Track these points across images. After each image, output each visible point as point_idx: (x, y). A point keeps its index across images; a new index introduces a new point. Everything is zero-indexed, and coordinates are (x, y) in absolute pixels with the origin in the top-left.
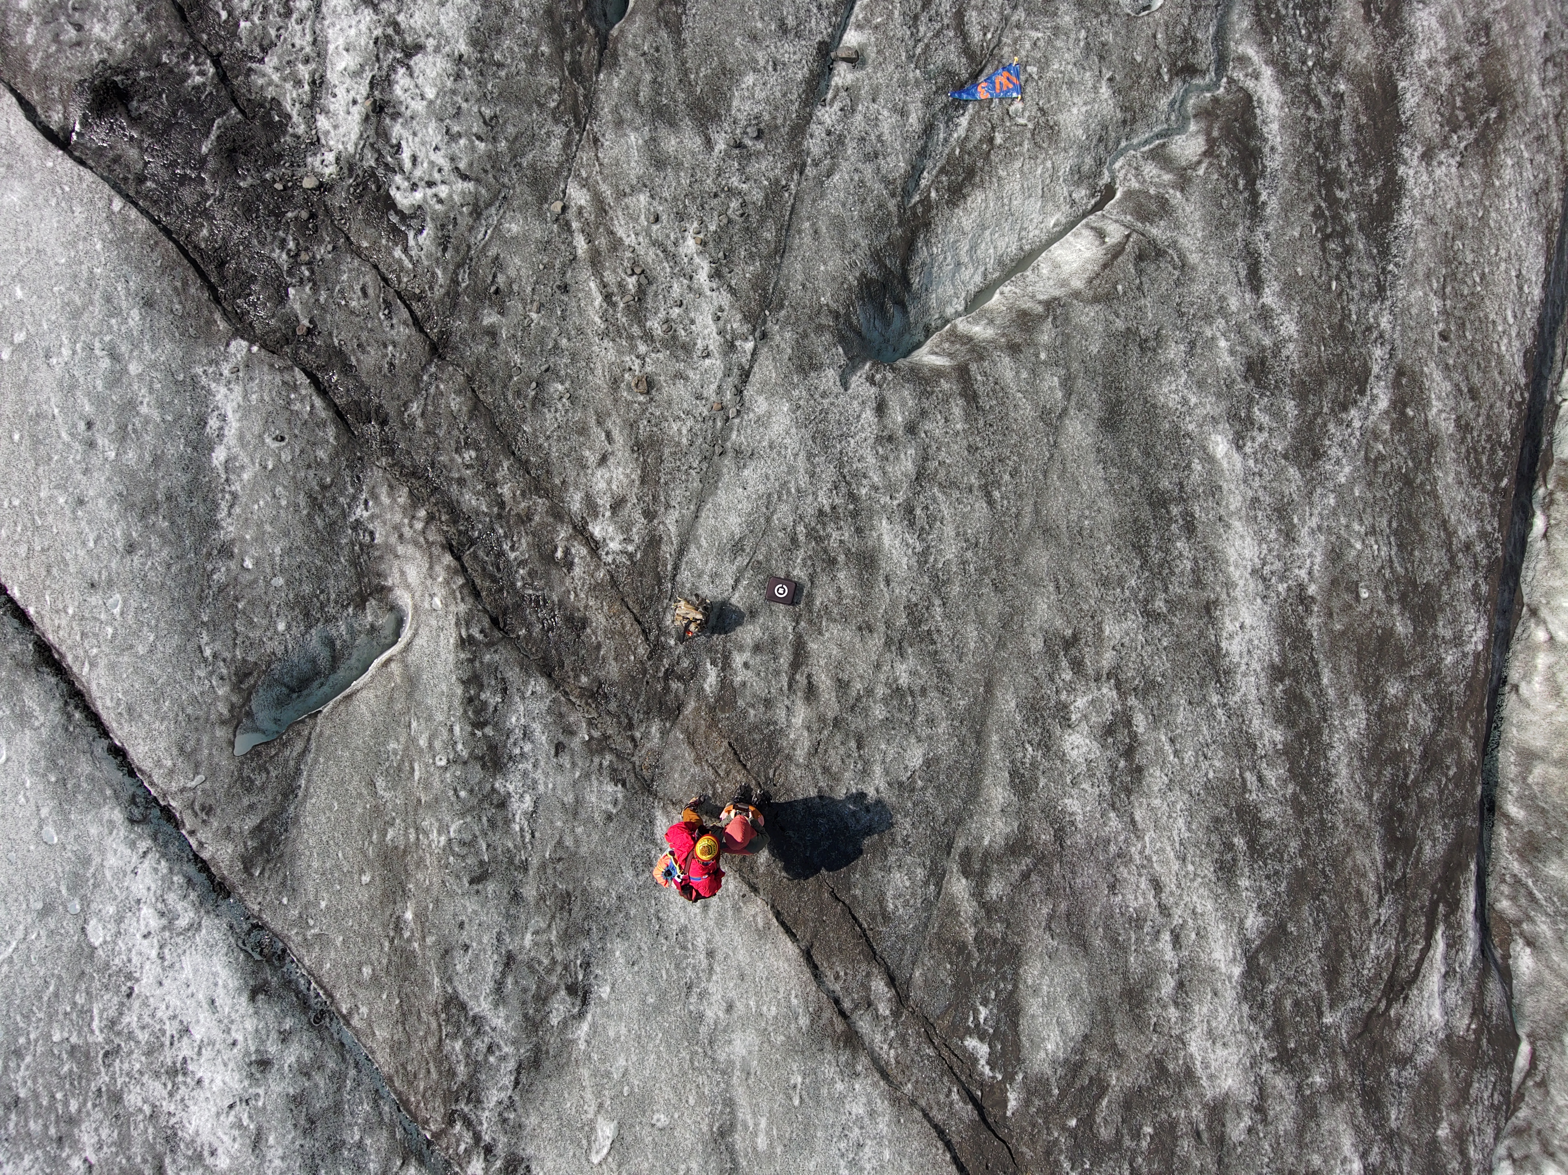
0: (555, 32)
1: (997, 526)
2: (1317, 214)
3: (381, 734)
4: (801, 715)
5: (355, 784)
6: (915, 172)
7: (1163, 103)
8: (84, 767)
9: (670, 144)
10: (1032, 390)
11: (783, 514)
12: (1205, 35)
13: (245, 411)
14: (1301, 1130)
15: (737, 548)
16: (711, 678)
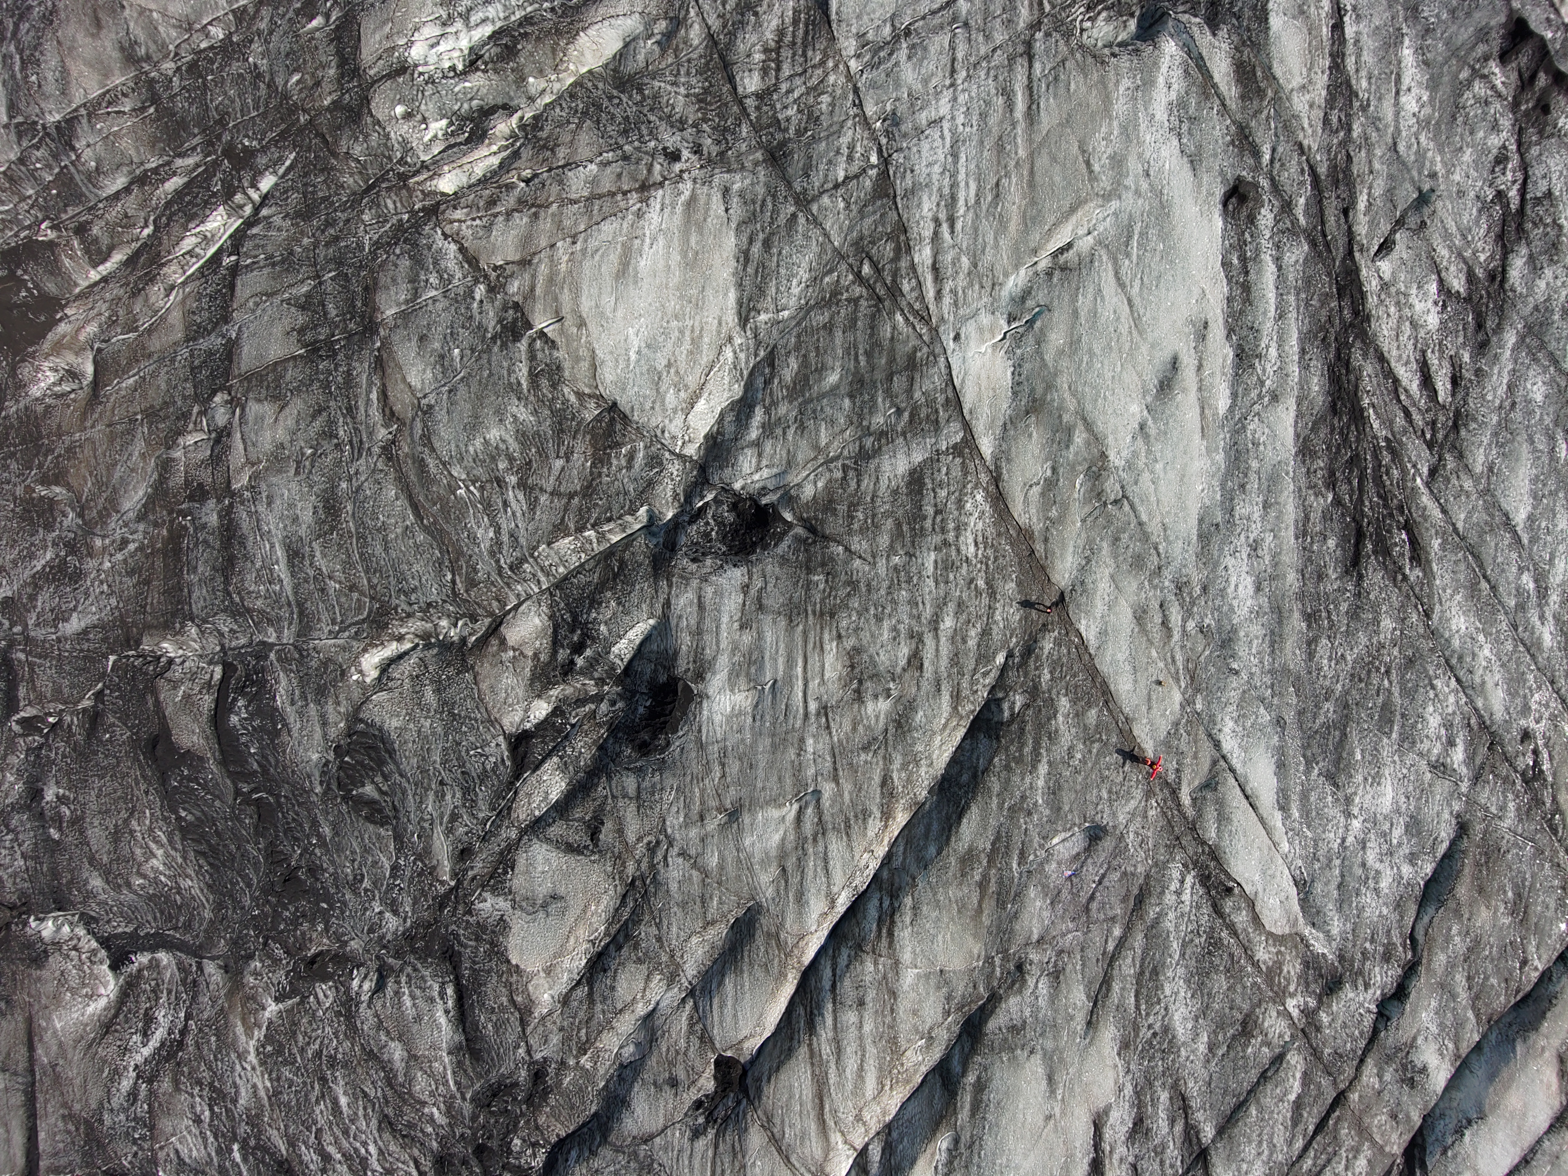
1: (1085, 794)
11: (1123, 801)
14: (1052, 688)
15: (1132, 797)
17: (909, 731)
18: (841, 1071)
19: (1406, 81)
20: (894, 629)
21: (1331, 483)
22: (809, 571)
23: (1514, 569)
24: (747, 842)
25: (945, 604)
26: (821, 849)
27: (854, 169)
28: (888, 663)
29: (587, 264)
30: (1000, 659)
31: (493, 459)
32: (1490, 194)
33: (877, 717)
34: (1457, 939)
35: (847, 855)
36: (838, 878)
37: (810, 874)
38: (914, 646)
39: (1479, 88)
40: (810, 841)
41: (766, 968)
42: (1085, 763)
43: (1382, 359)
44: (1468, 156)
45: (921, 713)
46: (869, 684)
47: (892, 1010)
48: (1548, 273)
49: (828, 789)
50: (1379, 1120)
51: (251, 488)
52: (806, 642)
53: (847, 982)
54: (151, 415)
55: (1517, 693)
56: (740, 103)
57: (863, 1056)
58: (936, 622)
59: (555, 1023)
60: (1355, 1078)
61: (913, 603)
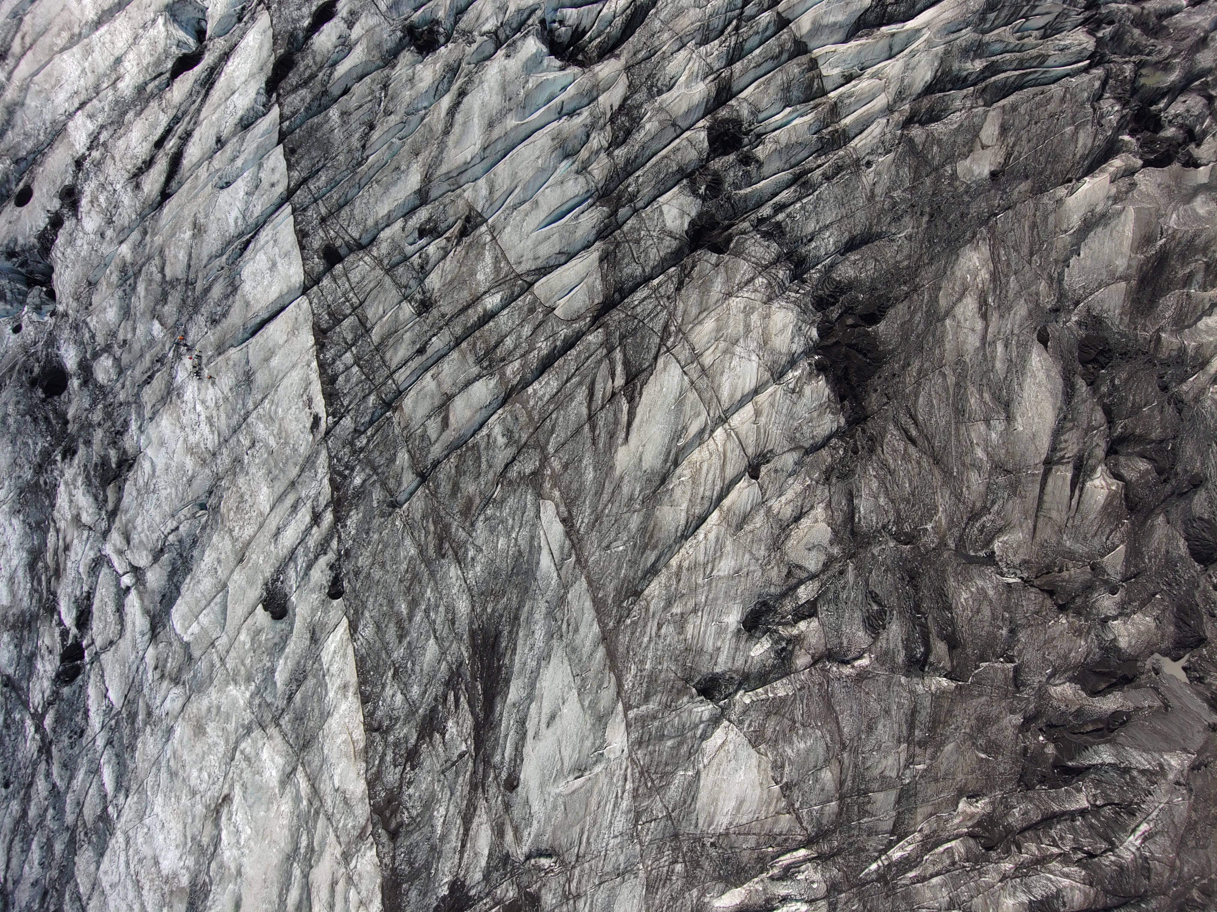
17: (667, 599)
18: (715, 474)
19: (442, 820)
20: (665, 639)
21: (499, 668)
22: (691, 668)
24: (733, 563)
25: (646, 647)
26: (707, 558)
27: (647, 825)
28: (670, 626)
29: (754, 808)
30: (628, 621)
31: (803, 735)
32: (417, 770)
33: (677, 606)
37: (712, 549)
38: (659, 632)
39: (414, 813)
40: (710, 561)
42: (606, 576)
43: (473, 713)
44: (424, 786)
45: (662, 605)
46: (678, 619)
47: (692, 493)
48: (402, 735)
49: (700, 581)
50: (523, 419)
51: (899, 742)
52: (698, 640)
53: (706, 503)
54: (936, 780)
56: (684, 861)
57: (706, 478)
58: (650, 640)
59: (818, 499)
60: (529, 437)
61: (657, 649)
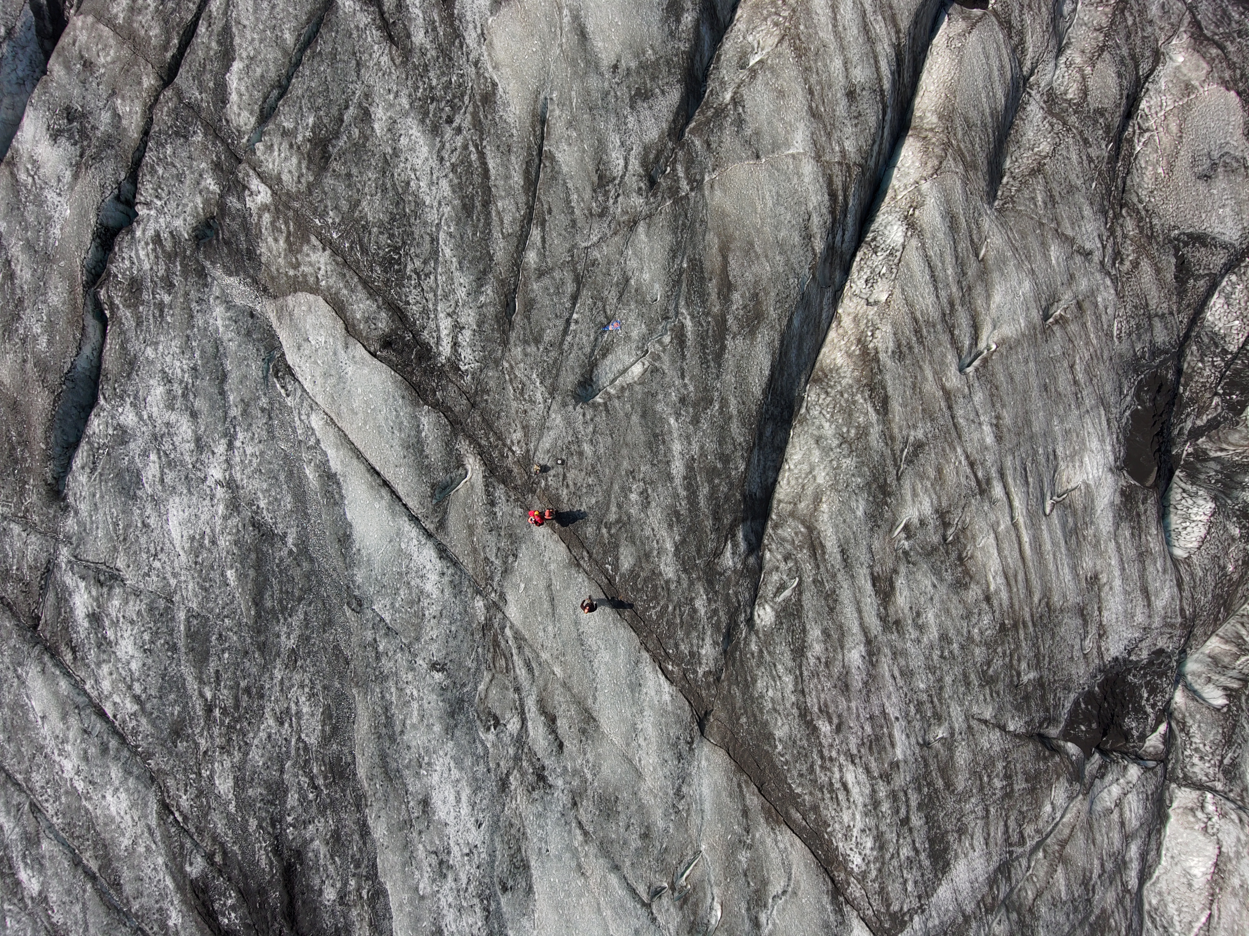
0: (498, 322)
1: (614, 444)
2: (700, 357)
3: (466, 498)
4: (565, 491)
5: (461, 510)
6: (593, 351)
7: (660, 327)
8: (397, 508)
9: (529, 350)
10: (623, 408)
11: (560, 443)
12: (671, 308)
13: (429, 423)
14: (689, 587)
15: (549, 451)
16: (543, 484)
17: (868, 484)
20: (921, 628)
23: (53, 897)
24: (1027, 285)
25: (866, 683)
26: (943, 293)
28: (919, 576)
30: (765, 615)
33: (915, 494)
34: (37, 329)
35: (910, 292)
36: (914, 259)
37: (949, 259)
38: (891, 610)
40: (957, 302)
41: (969, 125)
42: (623, 489)
45: (860, 513)
46: (935, 539)
47: (811, 92)
49: (953, 380)
50: (107, 55)
52: (1027, 580)
53: (872, 120)
55: (12, 710)
57: (835, 26)
58: (870, 653)
59: (1161, 29)
60: (151, 108)
61: (907, 674)
